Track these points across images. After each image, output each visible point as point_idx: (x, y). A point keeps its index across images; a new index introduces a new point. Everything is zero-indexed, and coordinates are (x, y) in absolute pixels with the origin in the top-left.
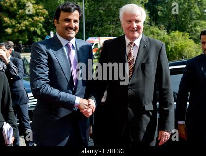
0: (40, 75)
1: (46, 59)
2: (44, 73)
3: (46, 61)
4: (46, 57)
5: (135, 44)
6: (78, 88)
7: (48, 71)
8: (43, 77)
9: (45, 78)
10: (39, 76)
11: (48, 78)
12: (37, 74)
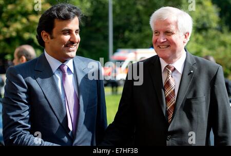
0: (14, 119)
1: (23, 92)
2: (20, 115)
3: (23, 96)
4: (25, 90)
7: (28, 112)
8: (19, 122)
9: (22, 122)
10: (13, 120)
11: (28, 123)
12: (11, 118)
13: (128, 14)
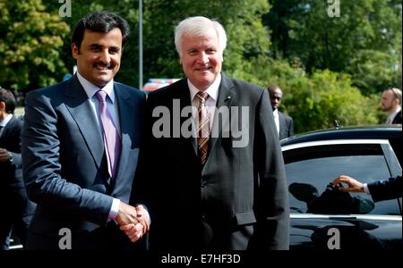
0: (41, 155)
1: (53, 123)
2: (49, 152)
3: (53, 128)
4: (55, 120)
5: (208, 96)
6: (118, 182)
7: (58, 148)
8: (48, 160)
9: (52, 161)
10: (39, 158)
11: (59, 162)
12: (36, 154)
13: (162, 37)
